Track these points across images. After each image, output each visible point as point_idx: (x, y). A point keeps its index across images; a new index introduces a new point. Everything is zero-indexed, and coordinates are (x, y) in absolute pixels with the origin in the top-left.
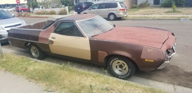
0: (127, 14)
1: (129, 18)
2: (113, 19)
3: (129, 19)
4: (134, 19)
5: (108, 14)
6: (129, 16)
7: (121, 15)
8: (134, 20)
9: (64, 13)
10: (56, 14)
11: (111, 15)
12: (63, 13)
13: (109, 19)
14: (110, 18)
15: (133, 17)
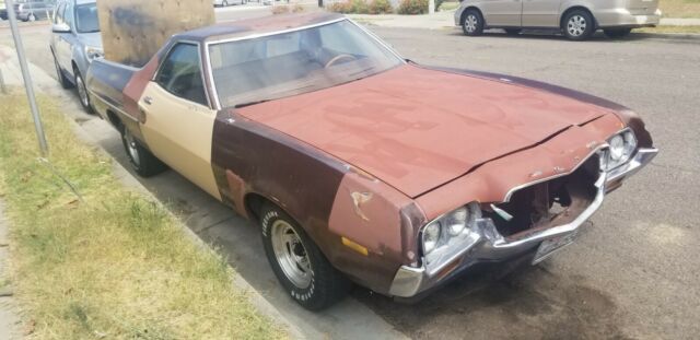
0: (658, 12)
1: (664, 32)
2: (581, 32)
3: (665, 37)
4: (688, 37)
5: (562, 11)
6: (663, 21)
7: (617, 16)
8: (687, 39)
9: (417, 8)
10: (390, 13)
11: (576, 18)
12: (414, 8)
13: (565, 32)
14: (569, 29)
15: (686, 27)
